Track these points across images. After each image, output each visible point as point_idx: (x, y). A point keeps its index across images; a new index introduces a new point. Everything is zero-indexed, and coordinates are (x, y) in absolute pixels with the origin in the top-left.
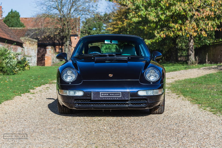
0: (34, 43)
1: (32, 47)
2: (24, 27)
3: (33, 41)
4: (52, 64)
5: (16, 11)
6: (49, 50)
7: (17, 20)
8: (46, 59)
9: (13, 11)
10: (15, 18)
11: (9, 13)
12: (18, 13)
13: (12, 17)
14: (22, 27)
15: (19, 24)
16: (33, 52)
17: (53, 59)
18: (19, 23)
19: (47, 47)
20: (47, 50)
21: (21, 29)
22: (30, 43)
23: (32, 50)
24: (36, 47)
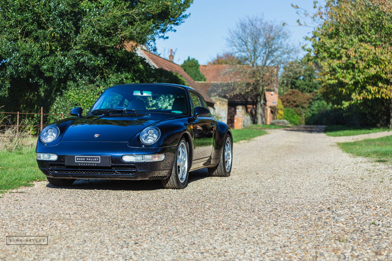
0: (224, 103)
1: (222, 108)
2: (205, 80)
3: (223, 101)
4: (243, 127)
5: (194, 59)
6: (239, 110)
7: (197, 70)
8: (235, 121)
9: (191, 59)
10: (194, 68)
11: (185, 62)
12: (197, 61)
13: (190, 67)
14: (203, 79)
15: (198, 75)
16: (224, 114)
17: (244, 122)
18: (199, 74)
19: (237, 107)
20: (237, 110)
21: (202, 83)
22: (220, 103)
23: (223, 110)
24: (226, 107)
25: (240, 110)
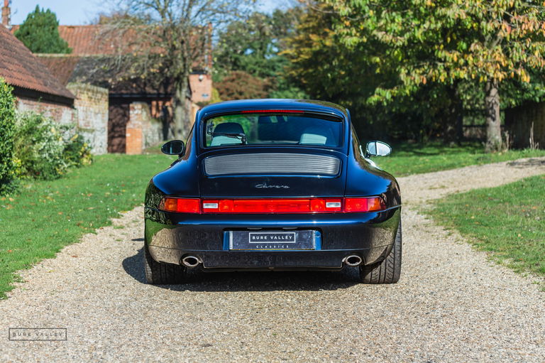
0: (99, 96)
1: (94, 108)
2: (69, 51)
3: (97, 92)
4: (144, 147)
5: (48, 11)
6: (136, 112)
7: (52, 33)
8: (128, 135)
9: (41, 11)
10: (46, 29)
11: (30, 17)
12: (54, 15)
13: (38, 25)
14: (65, 51)
15: (55, 43)
16: (99, 120)
17: (146, 136)
18: (57, 41)
19: (131, 105)
20: (131, 112)
21: (61, 58)
22: (90, 98)
23: (96, 114)
24: (104, 105)
25: (138, 112)
